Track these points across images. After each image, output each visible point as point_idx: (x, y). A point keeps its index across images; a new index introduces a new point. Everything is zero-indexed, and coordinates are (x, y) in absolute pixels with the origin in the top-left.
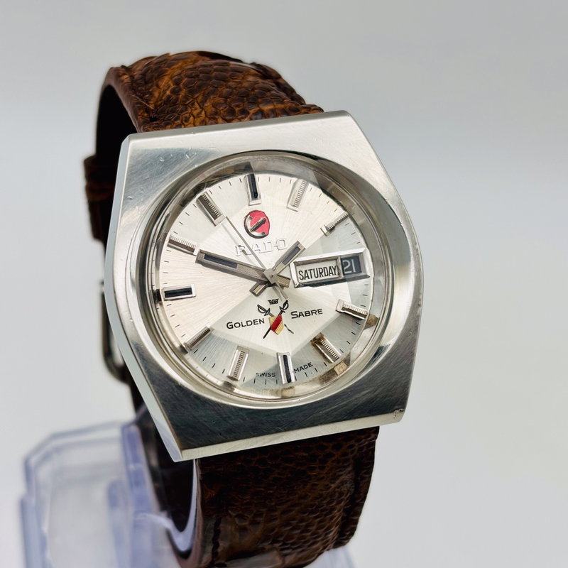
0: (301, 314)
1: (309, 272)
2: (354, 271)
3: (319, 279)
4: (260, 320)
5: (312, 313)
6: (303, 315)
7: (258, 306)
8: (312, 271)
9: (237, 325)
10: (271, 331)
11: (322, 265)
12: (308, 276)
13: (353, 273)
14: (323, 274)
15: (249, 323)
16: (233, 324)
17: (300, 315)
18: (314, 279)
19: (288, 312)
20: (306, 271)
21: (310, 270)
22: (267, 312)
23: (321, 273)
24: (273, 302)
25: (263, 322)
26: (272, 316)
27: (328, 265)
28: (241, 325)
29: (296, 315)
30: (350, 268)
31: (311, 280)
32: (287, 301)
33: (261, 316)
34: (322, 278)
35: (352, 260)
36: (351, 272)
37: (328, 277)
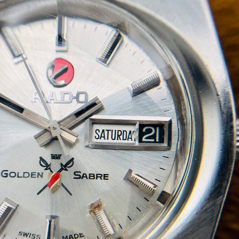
0: (85, 176)
1: (106, 132)
2: (157, 140)
3: (116, 141)
4: (39, 174)
5: (97, 177)
6: (86, 177)
7: (41, 158)
8: (110, 132)
9: (13, 175)
10: (48, 188)
11: (122, 128)
12: (104, 137)
13: (155, 142)
14: (121, 137)
15: (26, 175)
16: (8, 173)
17: (83, 177)
18: (110, 140)
19: (71, 170)
20: (103, 131)
21: (108, 131)
22: (48, 167)
23: (119, 136)
24: (55, 157)
25: (42, 177)
26: (51, 171)
27: (128, 128)
28: (17, 175)
29: (79, 176)
30: (154, 137)
31: (106, 141)
32: (73, 159)
33: (41, 170)
34: (119, 141)
35: (158, 129)
36: (153, 140)
37: (126, 141)
